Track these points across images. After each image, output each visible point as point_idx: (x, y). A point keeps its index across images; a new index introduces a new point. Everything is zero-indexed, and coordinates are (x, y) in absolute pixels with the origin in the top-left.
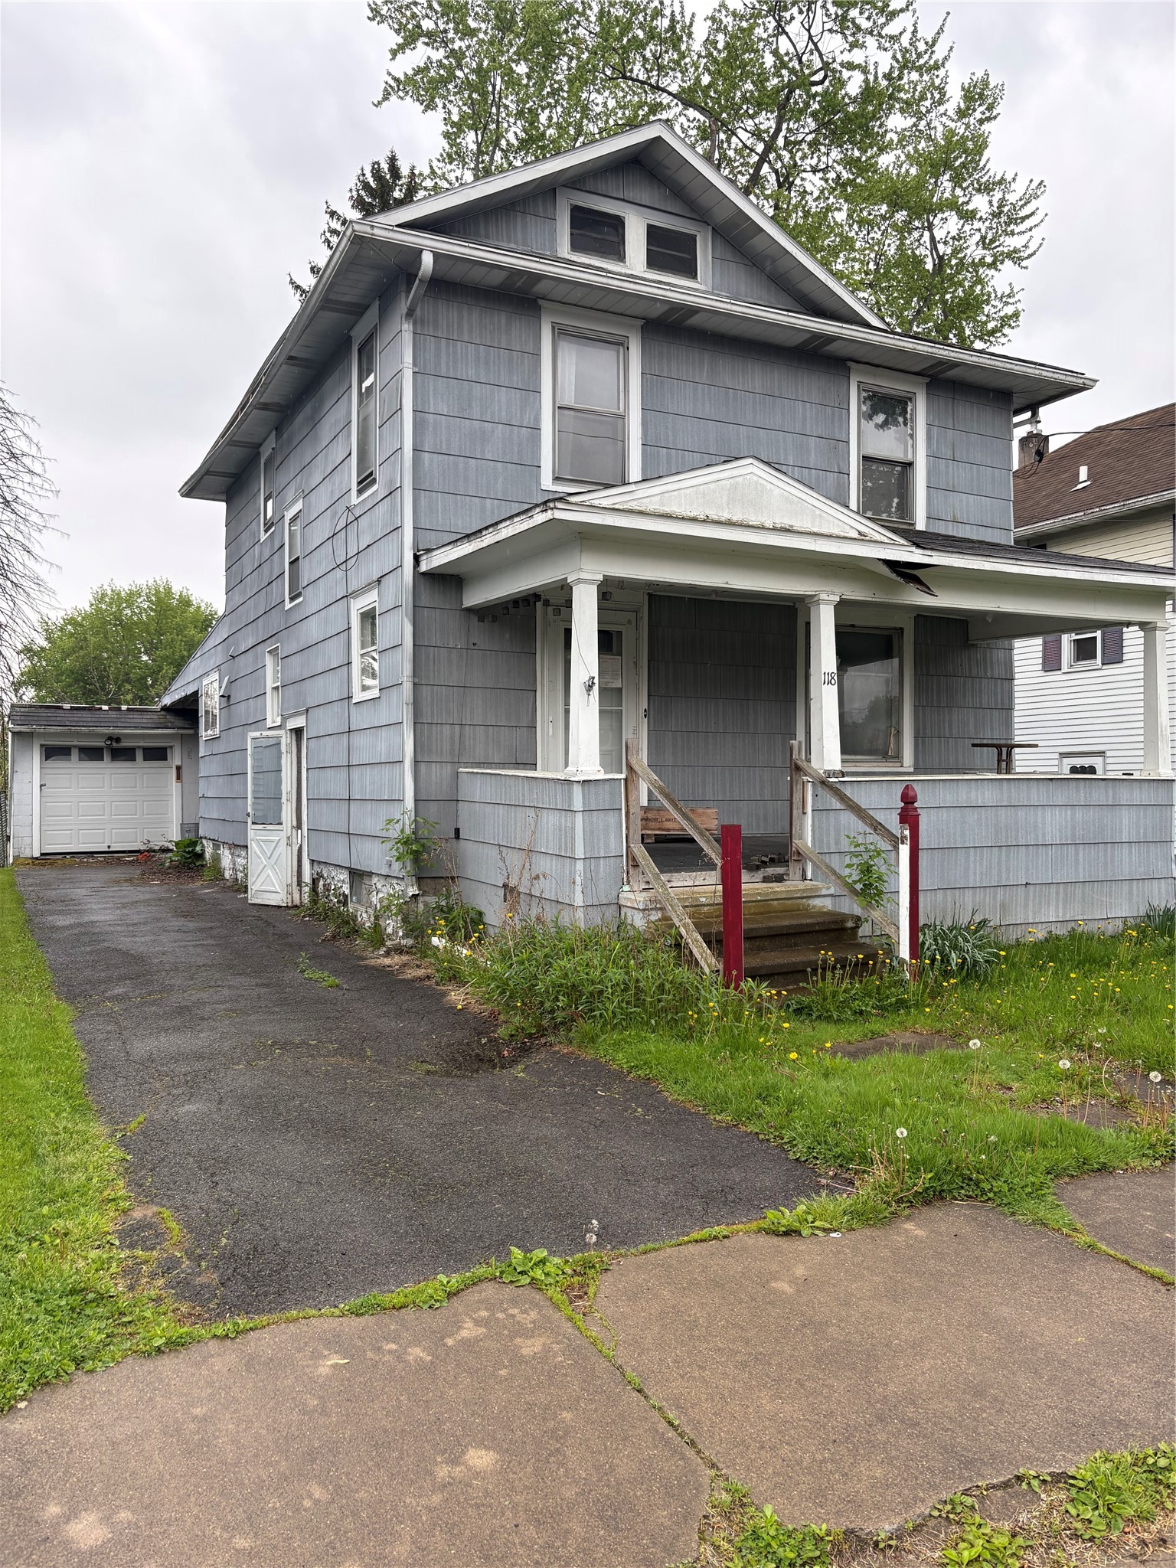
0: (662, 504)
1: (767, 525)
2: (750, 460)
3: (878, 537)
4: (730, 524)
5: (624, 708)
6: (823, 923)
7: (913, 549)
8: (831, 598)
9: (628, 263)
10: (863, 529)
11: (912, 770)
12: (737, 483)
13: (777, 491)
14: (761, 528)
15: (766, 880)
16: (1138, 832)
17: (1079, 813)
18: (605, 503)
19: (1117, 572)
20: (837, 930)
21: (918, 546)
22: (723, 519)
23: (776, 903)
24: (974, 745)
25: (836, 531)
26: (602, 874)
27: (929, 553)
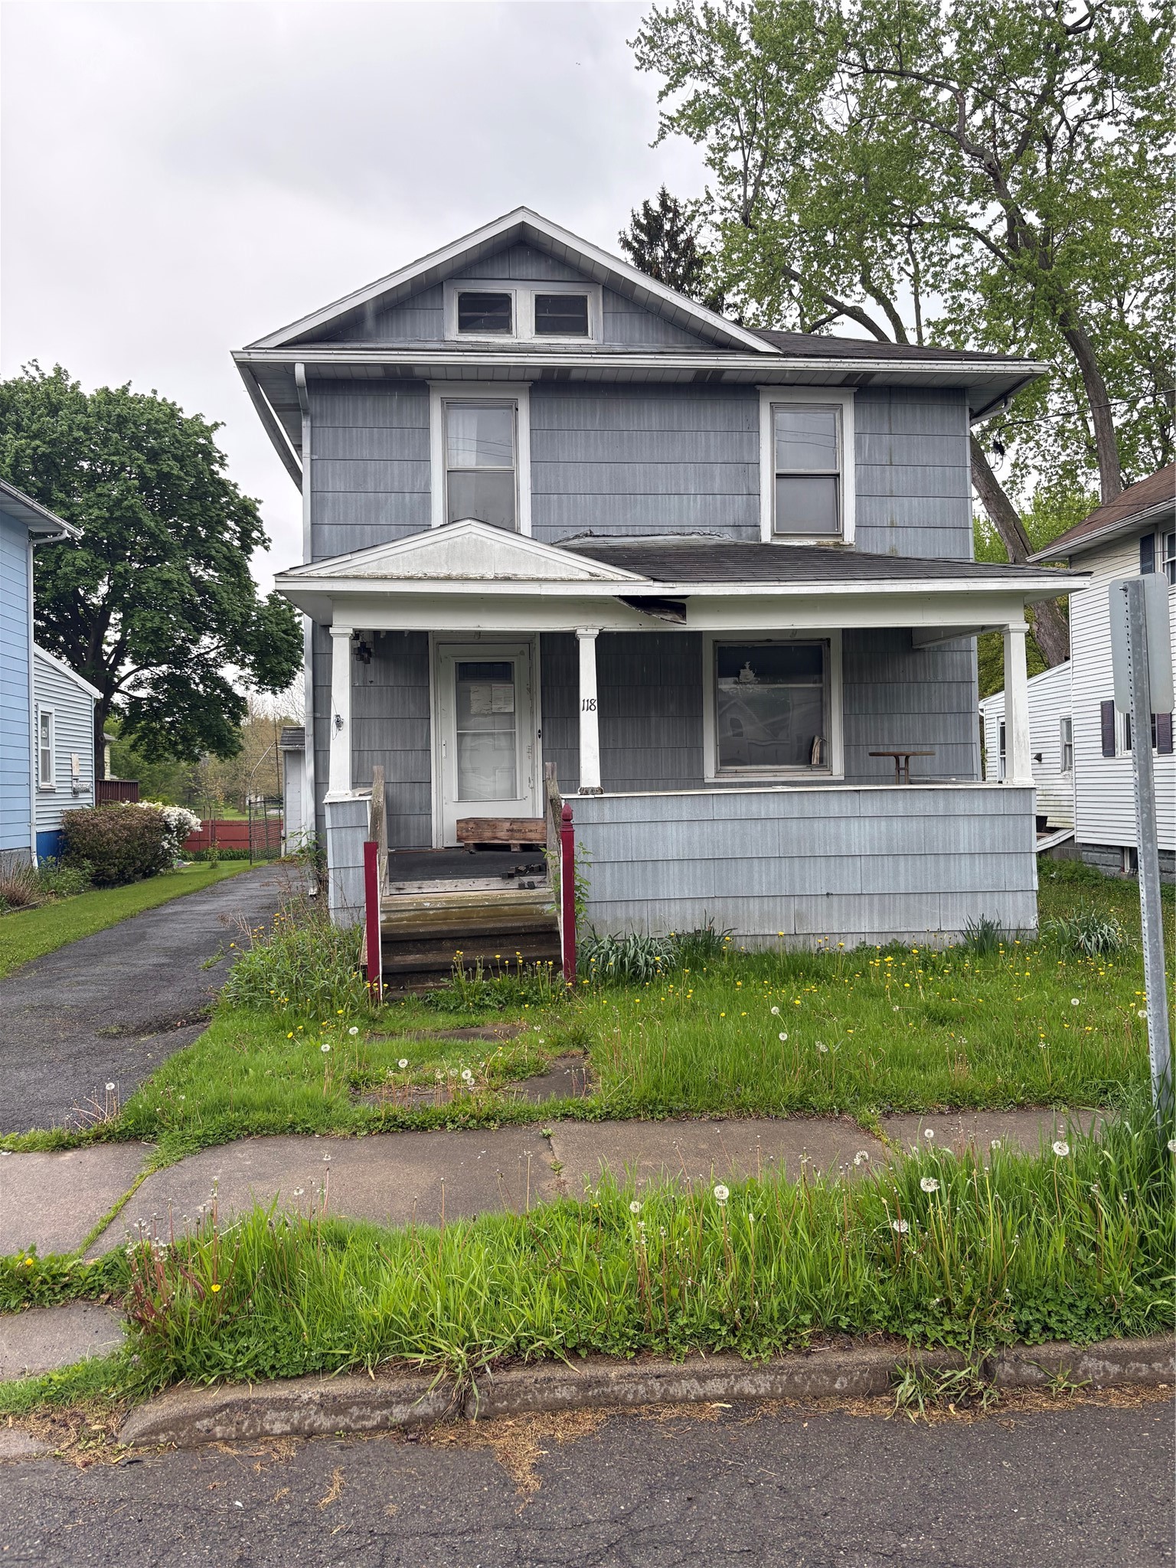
0: (380, 568)
1: (488, 576)
2: (468, 522)
3: (611, 576)
4: (449, 578)
5: (517, 730)
6: (530, 927)
7: (651, 583)
8: (590, 632)
9: (514, 334)
10: (593, 570)
11: (842, 778)
12: (456, 543)
13: (498, 546)
14: (482, 579)
15: (521, 887)
16: (983, 842)
17: (897, 825)
18: (323, 573)
19: (915, 581)
20: (547, 933)
21: (655, 580)
22: (442, 575)
23: (506, 908)
24: (872, 754)
25: (564, 575)
26: (351, 881)
27: (671, 585)
